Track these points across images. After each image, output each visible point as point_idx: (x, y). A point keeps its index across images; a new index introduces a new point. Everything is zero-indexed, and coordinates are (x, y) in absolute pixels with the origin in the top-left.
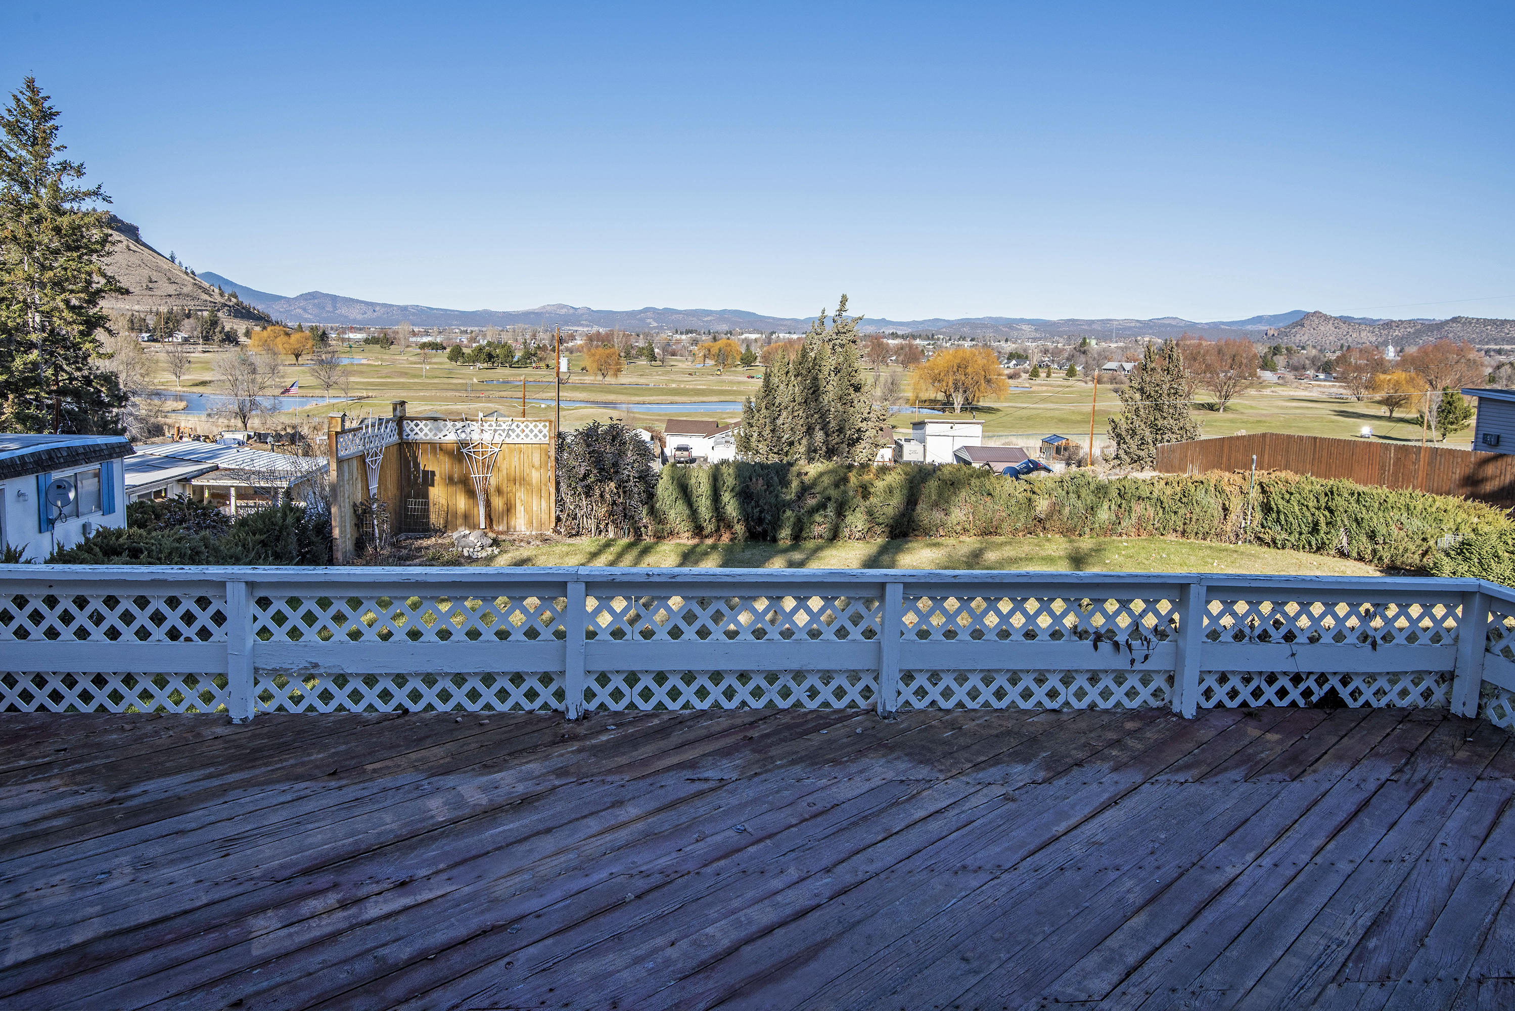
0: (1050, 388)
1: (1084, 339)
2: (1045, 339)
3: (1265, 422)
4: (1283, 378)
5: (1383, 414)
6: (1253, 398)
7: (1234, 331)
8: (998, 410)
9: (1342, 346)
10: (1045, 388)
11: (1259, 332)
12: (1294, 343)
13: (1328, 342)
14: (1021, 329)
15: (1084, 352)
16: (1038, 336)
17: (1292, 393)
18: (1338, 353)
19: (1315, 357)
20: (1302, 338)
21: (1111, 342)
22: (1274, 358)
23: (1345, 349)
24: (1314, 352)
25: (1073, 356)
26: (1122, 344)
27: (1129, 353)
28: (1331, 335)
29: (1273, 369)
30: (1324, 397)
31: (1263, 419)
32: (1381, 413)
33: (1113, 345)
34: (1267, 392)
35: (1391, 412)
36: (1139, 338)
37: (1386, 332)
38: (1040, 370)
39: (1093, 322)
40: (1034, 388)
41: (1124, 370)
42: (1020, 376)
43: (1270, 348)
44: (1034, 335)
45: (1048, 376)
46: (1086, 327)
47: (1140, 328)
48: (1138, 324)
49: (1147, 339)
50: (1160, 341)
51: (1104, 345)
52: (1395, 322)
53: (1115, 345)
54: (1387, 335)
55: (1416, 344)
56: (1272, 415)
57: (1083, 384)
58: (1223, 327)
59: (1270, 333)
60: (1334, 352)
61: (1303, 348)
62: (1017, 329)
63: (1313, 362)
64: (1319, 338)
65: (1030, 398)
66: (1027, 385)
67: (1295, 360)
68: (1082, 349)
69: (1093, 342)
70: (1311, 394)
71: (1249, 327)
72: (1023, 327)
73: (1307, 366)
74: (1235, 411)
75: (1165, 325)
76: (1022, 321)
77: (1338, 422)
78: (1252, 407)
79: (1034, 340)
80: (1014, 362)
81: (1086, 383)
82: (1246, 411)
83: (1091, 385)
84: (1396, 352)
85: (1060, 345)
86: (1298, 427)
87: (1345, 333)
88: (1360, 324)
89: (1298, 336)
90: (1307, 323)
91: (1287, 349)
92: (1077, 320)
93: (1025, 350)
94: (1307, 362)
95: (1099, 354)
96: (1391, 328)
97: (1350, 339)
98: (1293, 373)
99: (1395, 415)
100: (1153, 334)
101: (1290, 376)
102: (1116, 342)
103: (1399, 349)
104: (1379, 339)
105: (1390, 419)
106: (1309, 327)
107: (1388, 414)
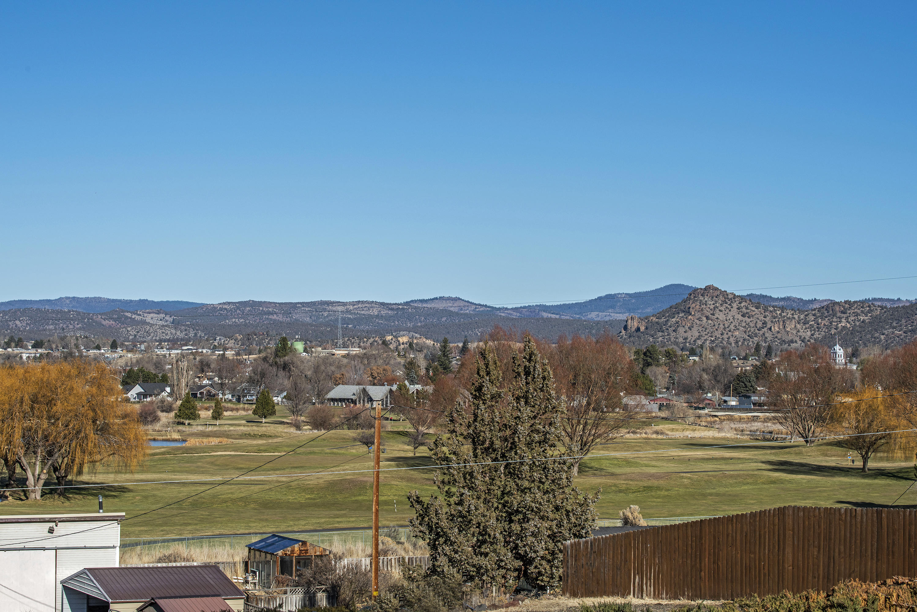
0: (225, 441)
1: (284, 341)
2: (197, 341)
3: (658, 488)
4: (668, 407)
5: (849, 464)
6: (627, 446)
7: (568, 323)
8: (123, 490)
9: (758, 348)
10: (214, 441)
11: (611, 323)
12: (676, 343)
13: (732, 340)
14: (144, 323)
15: (285, 367)
16: (180, 335)
17: (689, 434)
18: (753, 361)
19: (718, 366)
20: (689, 334)
21: (335, 346)
22: (648, 371)
23: (763, 352)
24: (713, 359)
25: (263, 375)
26: (355, 351)
27: (377, 367)
28: (737, 329)
29: (650, 393)
30: (745, 439)
31: (655, 483)
32: (846, 463)
33: (340, 352)
34: (648, 433)
35: (865, 459)
36: (389, 338)
37: (826, 322)
38: (199, 404)
39: (294, 306)
40: (192, 442)
41: (371, 400)
42: (156, 419)
43: (637, 353)
44: (171, 333)
45: (217, 415)
46: (280, 318)
47: (388, 318)
48: (384, 312)
49: (404, 339)
50: (429, 342)
51: (320, 351)
52: (839, 304)
53: (343, 352)
54: (829, 327)
55: (877, 341)
56: (668, 475)
57: (293, 430)
58: (545, 315)
59: (633, 325)
60: (745, 358)
61: (693, 352)
62: (134, 322)
63: (715, 377)
64: (717, 334)
65: (190, 461)
66: (176, 436)
67: (682, 375)
68: (280, 361)
69: (299, 346)
70: (722, 435)
71: (593, 315)
72: (148, 318)
73: (706, 384)
74: (598, 471)
75: (436, 313)
76: (144, 304)
77: (782, 481)
78: (628, 462)
79: (174, 343)
80: (138, 389)
81: (298, 427)
82: (618, 471)
83: (308, 432)
84: (846, 356)
85: (229, 354)
86: (717, 495)
87: (760, 324)
88: (783, 309)
89: (681, 330)
90: (694, 306)
91: (668, 354)
92: (260, 303)
93: (158, 364)
94: (705, 376)
95: (316, 369)
96: (834, 315)
97: (768, 335)
98: (684, 397)
99: (871, 464)
100: (415, 329)
101: (680, 403)
102: (345, 346)
103: (850, 350)
104: (817, 335)
105: (862, 472)
106: (698, 315)
107: (859, 464)
